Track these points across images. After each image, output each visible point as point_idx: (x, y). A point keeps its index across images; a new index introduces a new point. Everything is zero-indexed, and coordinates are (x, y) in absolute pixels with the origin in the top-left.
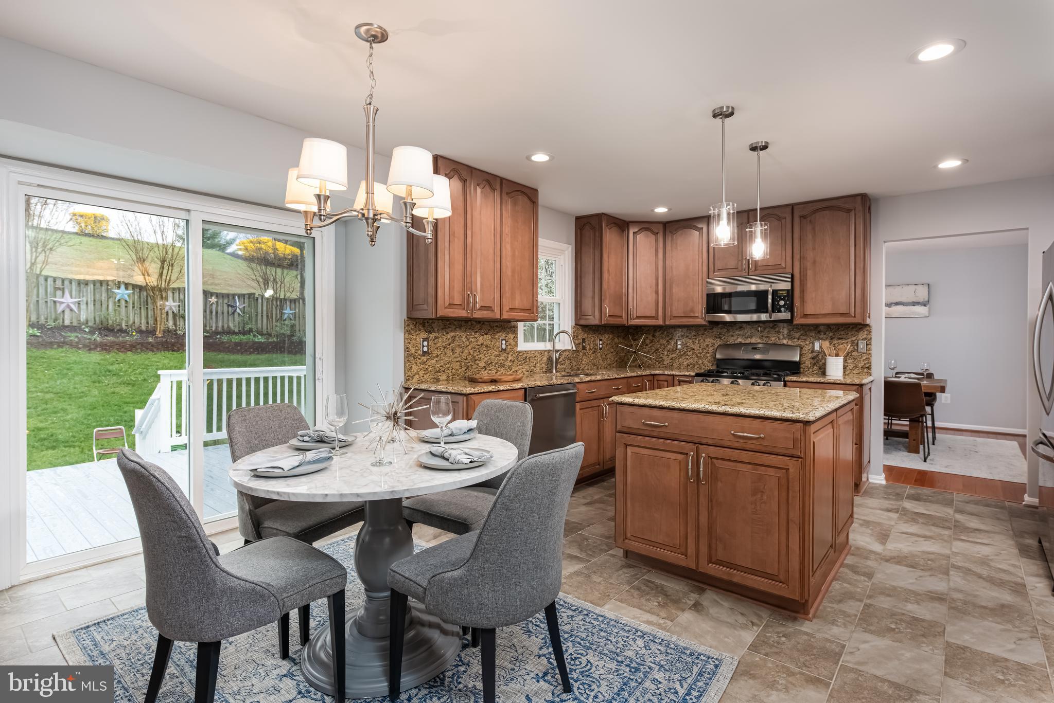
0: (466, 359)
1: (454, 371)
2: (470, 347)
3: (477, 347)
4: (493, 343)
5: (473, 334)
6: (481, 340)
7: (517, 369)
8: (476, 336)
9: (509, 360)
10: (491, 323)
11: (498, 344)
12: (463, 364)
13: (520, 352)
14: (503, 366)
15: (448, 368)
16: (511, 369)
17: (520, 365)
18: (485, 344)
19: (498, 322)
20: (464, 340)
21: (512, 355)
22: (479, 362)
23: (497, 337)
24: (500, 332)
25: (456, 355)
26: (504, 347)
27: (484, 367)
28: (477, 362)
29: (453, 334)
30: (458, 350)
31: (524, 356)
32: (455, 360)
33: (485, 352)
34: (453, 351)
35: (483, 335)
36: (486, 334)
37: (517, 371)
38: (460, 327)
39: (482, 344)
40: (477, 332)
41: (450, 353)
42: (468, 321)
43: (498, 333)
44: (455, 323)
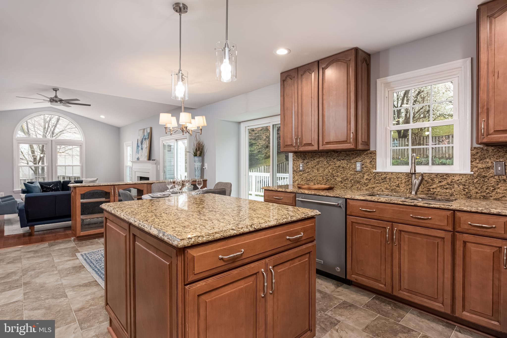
0: (327, 175)
1: (318, 181)
2: (329, 168)
3: (335, 168)
4: (349, 166)
5: (332, 159)
6: (338, 163)
7: (374, 186)
8: (334, 161)
9: (365, 178)
10: (347, 152)
11: (353, 166)
12: (324, 178)
13: (378, 173)
14: (359, 182)
15: (315, 179)
16: (368, 185)
17: (377, 183)
18: (341, 166)
19: (353, 151)
20: (325, 164)
21: (368, 175)
22: (337, 178)
23: (353, 161)
24: (356, 158)
25: (320, 172)
26: (358, 168)
27: (341, 181)
28: (335, 177)
29: (318, 160)
30: (321, 170)
31: (383, 177)
32: (319, 175)
33: (341, 172)
34: (318, 170)
35: (340, 160)
36: (343, 160)
37: (374, 188)
38: (322, 156)
39: (339, 166)
40: (335, 158)
41: (316, 171)
42: (328, 152)
43: (353, 158)
44: (319, 154)
